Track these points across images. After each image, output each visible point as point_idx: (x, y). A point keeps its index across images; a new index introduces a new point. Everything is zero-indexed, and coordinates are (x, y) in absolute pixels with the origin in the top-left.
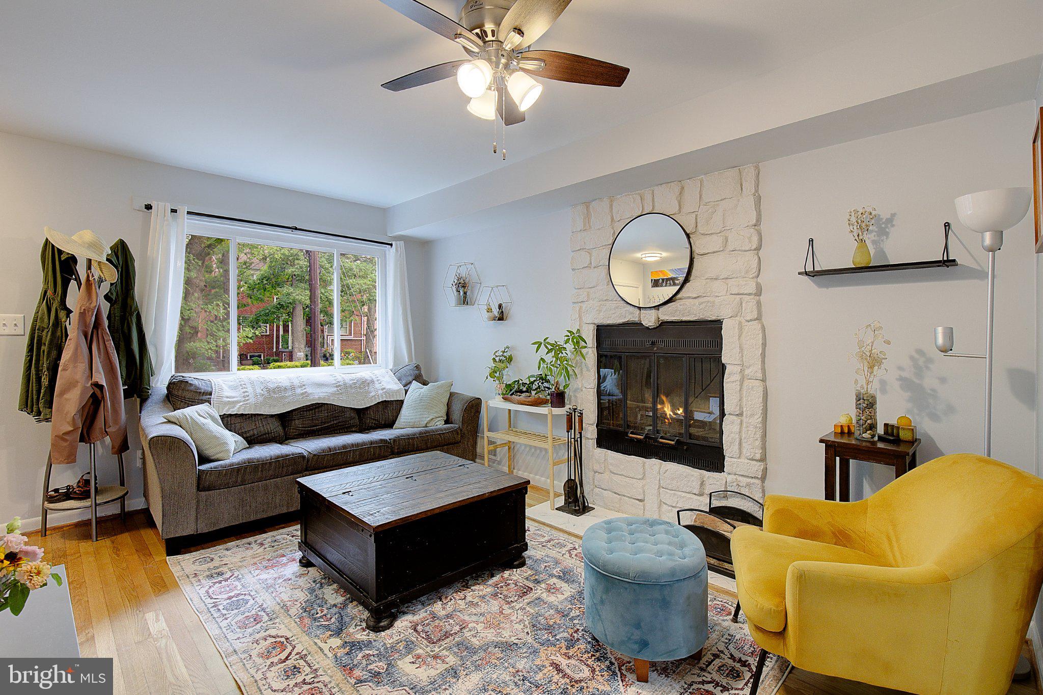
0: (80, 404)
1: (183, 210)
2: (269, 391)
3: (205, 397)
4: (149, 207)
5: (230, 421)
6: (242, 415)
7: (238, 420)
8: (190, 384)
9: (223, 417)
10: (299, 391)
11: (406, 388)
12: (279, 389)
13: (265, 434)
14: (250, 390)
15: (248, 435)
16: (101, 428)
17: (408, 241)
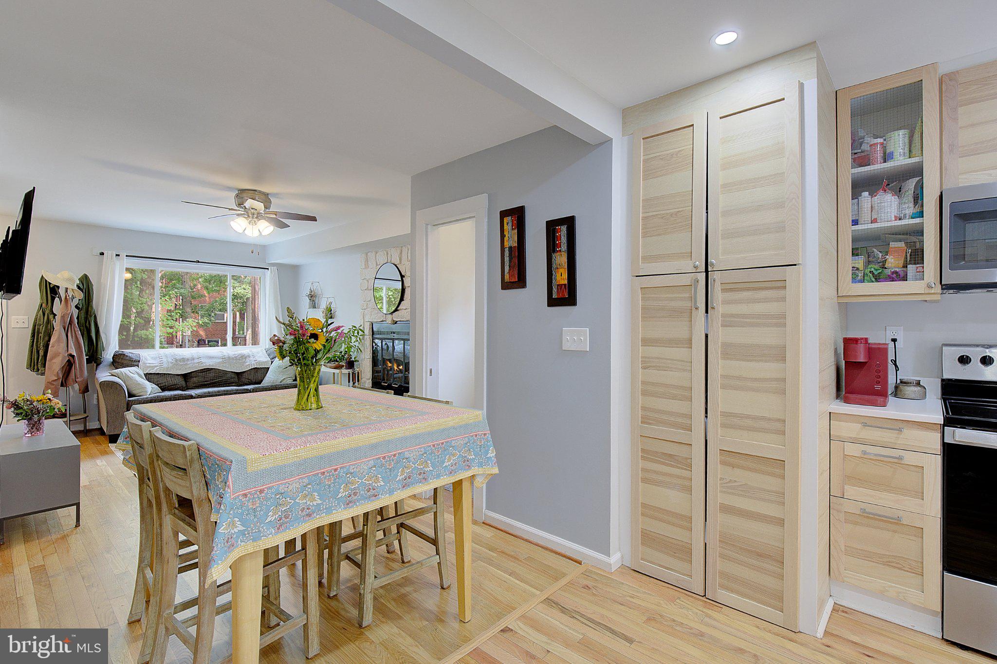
0: (61, 365)
1: (123, 255)
2: (176, 360)
3: (135, 363)
4: (102, 254)
5: (149, 377)
6: (158, 374)
7: (156, 376)
8: (127, 356)
9: (146, 375)
10: (196, 361)
11: (272, 360)
12: (183, 360)
13: (173, 385)
14: (165, 360)
15: (162, 385)
16: (73, 379)
17: (280, 266)
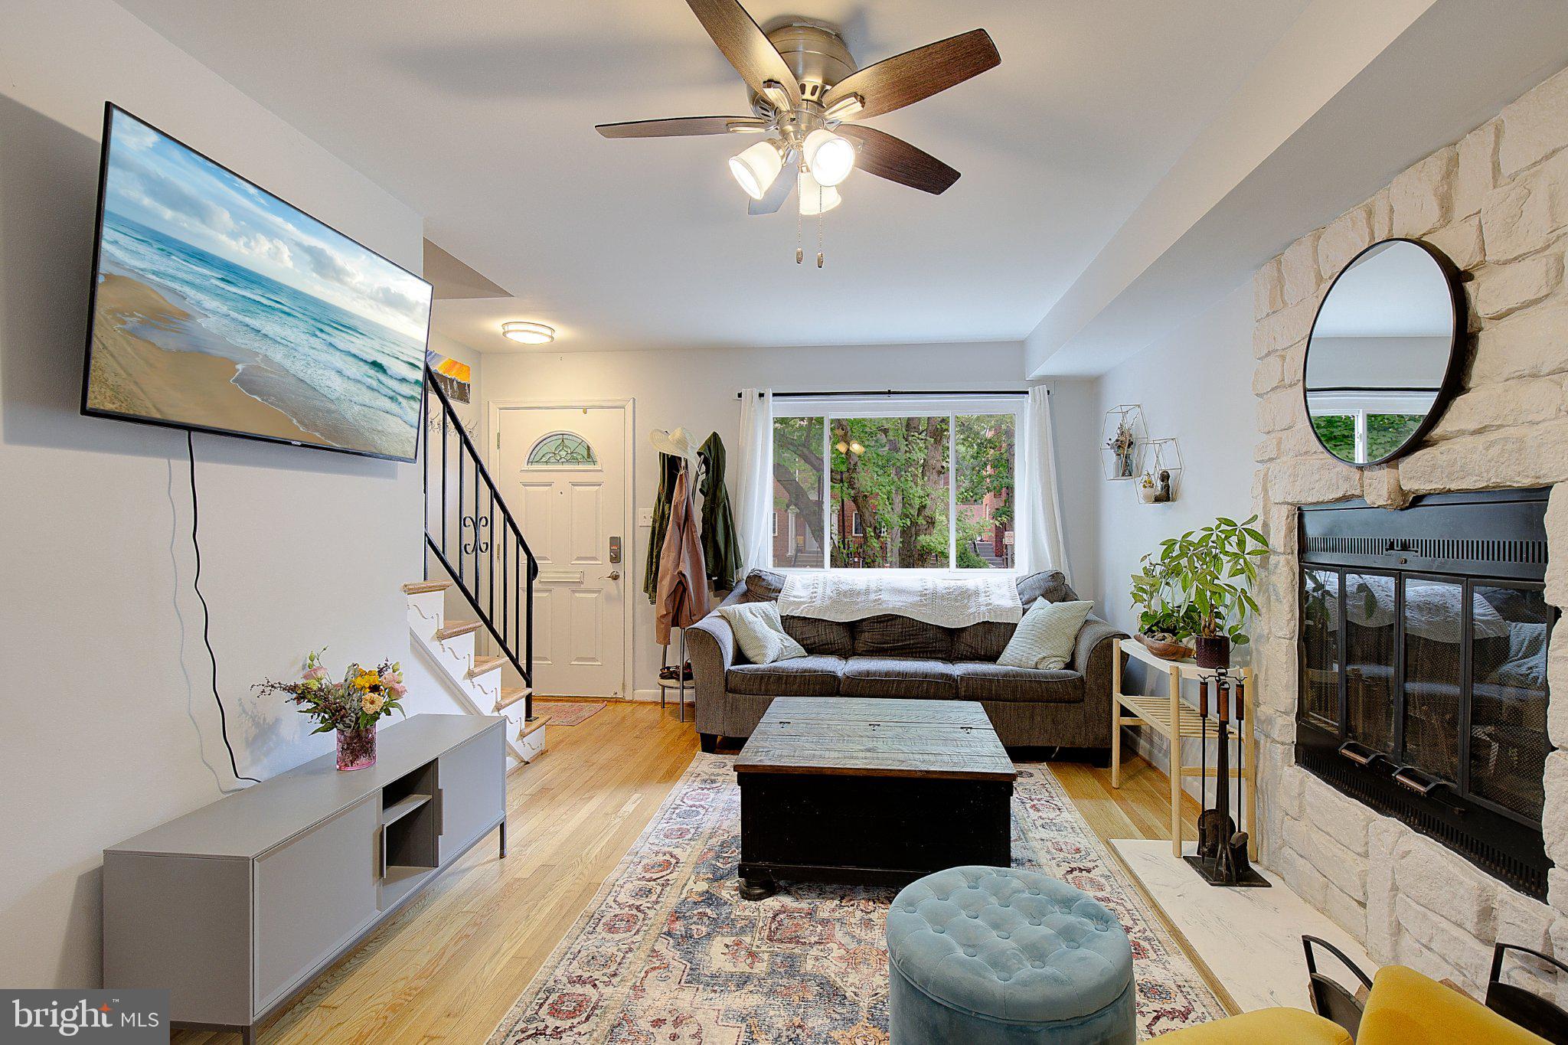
0: (669, 590)
1: (769, 393)
2: (839, 594)
3: (774, 595)
4: (740, 395)
5: (791, 624)
6: (805, 618)
7: (800, 623)
8: (763, 579)
9: (785, 619)
10: (873, 597)
11: (1026, 607)
12: (852, 593)
13: (828, 644)
14: (820, 591)
15: (809, 642)
16: (686, 615)
